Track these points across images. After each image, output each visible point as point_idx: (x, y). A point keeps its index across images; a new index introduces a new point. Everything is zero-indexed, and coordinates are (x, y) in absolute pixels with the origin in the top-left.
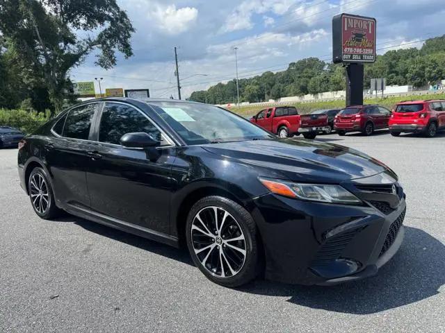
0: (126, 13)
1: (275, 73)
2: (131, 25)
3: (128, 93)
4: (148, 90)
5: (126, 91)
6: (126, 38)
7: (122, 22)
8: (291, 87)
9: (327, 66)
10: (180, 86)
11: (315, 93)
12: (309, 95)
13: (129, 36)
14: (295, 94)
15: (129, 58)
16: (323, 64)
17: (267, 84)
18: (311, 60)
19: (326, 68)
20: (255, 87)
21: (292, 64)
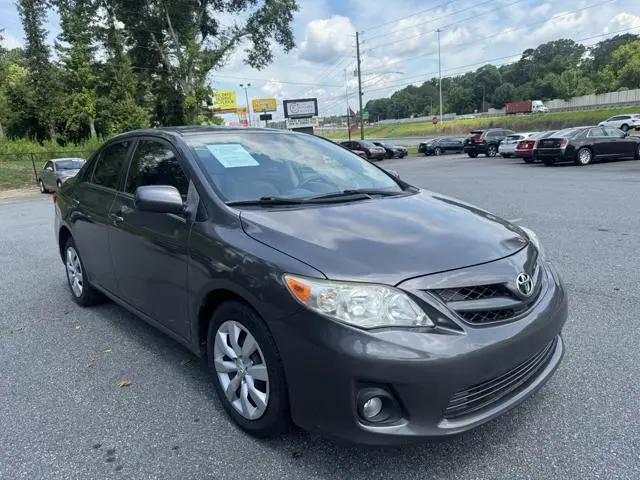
1: (498, 67)
3: (288, 105)
4: (315, 100)
5: (285, 102)
6: (286, 21)
9: (589, 52)
11: (566, 97)
13: (291, 18)
15: (290, 51)
16: (582, 49)
17: (487, 84)
18: (561, 43)
19: (587, 55)
20: (467, 90)
21: (529, 52)
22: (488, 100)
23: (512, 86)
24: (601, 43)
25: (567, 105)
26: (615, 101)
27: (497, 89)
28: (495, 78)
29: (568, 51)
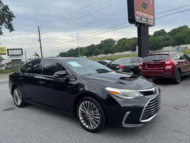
0: (8, 6)
1: (95, 45)
2: (13, 14)
3: (9, 51)
4: (22, 49)
5: (8, 50)
7: (7, 12)
8: (103, 51)
9: (116, 42)
10: (42, 47)
11: (112, 53)
12: (110, 54)
13: (12, 20)
14: (104, 53)
15: (12, 32)
16: (115, 41)
17: (92, 49)
18: (110, 39)
19: (116, 43)
20: (87, 51)
21: (102, 41)
22: (93, 53)
23: (98, 50)
24: (119, 40)
25: (112, 55)
26: (123, 54)
27: (95, 51)
28: (94, 48)
29: (112, 41)
